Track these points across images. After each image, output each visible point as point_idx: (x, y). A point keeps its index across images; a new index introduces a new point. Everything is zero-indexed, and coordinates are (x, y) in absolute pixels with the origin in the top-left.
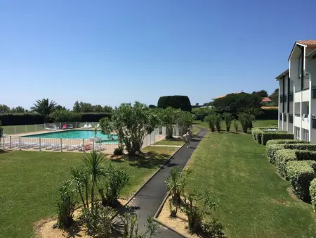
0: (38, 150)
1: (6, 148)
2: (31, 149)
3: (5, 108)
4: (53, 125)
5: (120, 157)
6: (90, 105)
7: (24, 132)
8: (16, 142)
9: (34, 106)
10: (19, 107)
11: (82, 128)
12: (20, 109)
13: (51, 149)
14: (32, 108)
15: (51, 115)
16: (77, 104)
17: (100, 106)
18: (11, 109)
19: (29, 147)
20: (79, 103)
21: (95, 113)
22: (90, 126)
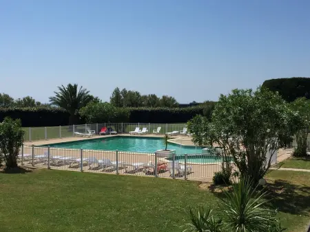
0: (79, 170)
1: (26, 163)
2: (65, 168)
3: (5, 99)
4: (86, 127)
5: (226, 189)
6: (138, 94)
7: (43, 138)
8: (41, 154)
9: (54, 95)
10: (28, 98)
11: (131, 134)
12: (29, 101)
13: (96, 169)
14: (52, 99)
15: (82, 111)
16: (117, 92)
17: (154, 96)
18: (15, 101)
19: (60, 164)
20: (121, 90)
21: (150, 109)
22: (145, 130)
